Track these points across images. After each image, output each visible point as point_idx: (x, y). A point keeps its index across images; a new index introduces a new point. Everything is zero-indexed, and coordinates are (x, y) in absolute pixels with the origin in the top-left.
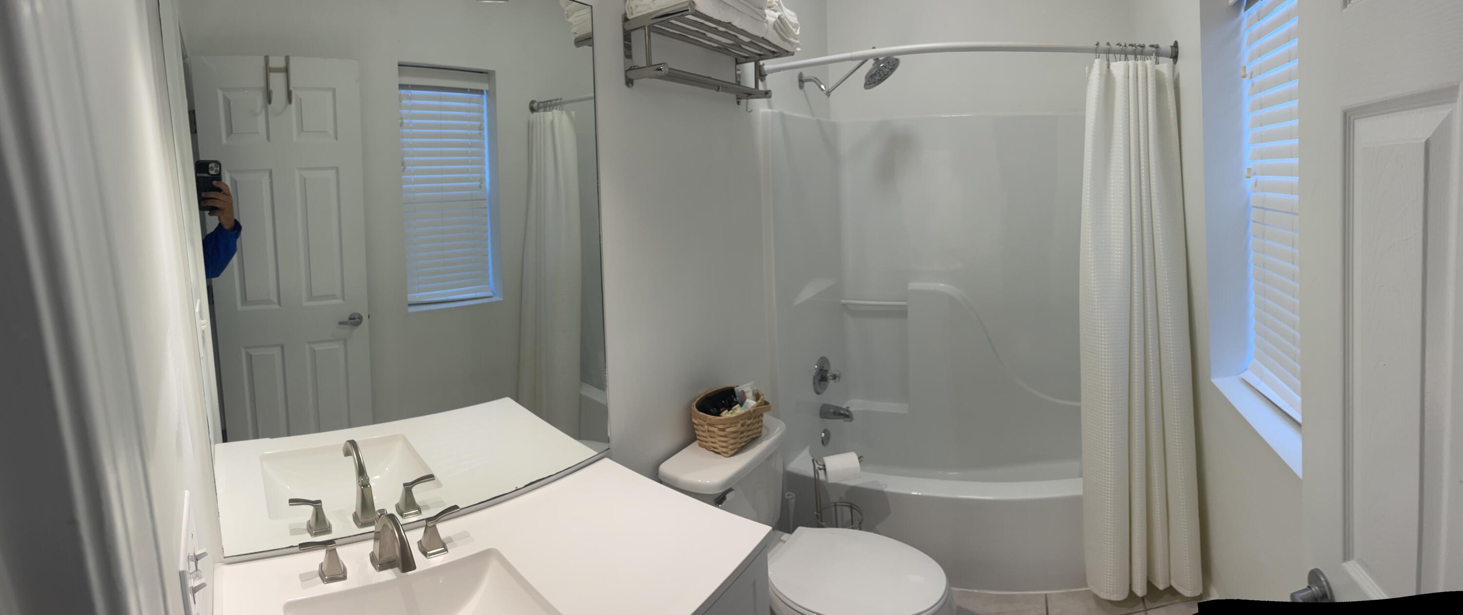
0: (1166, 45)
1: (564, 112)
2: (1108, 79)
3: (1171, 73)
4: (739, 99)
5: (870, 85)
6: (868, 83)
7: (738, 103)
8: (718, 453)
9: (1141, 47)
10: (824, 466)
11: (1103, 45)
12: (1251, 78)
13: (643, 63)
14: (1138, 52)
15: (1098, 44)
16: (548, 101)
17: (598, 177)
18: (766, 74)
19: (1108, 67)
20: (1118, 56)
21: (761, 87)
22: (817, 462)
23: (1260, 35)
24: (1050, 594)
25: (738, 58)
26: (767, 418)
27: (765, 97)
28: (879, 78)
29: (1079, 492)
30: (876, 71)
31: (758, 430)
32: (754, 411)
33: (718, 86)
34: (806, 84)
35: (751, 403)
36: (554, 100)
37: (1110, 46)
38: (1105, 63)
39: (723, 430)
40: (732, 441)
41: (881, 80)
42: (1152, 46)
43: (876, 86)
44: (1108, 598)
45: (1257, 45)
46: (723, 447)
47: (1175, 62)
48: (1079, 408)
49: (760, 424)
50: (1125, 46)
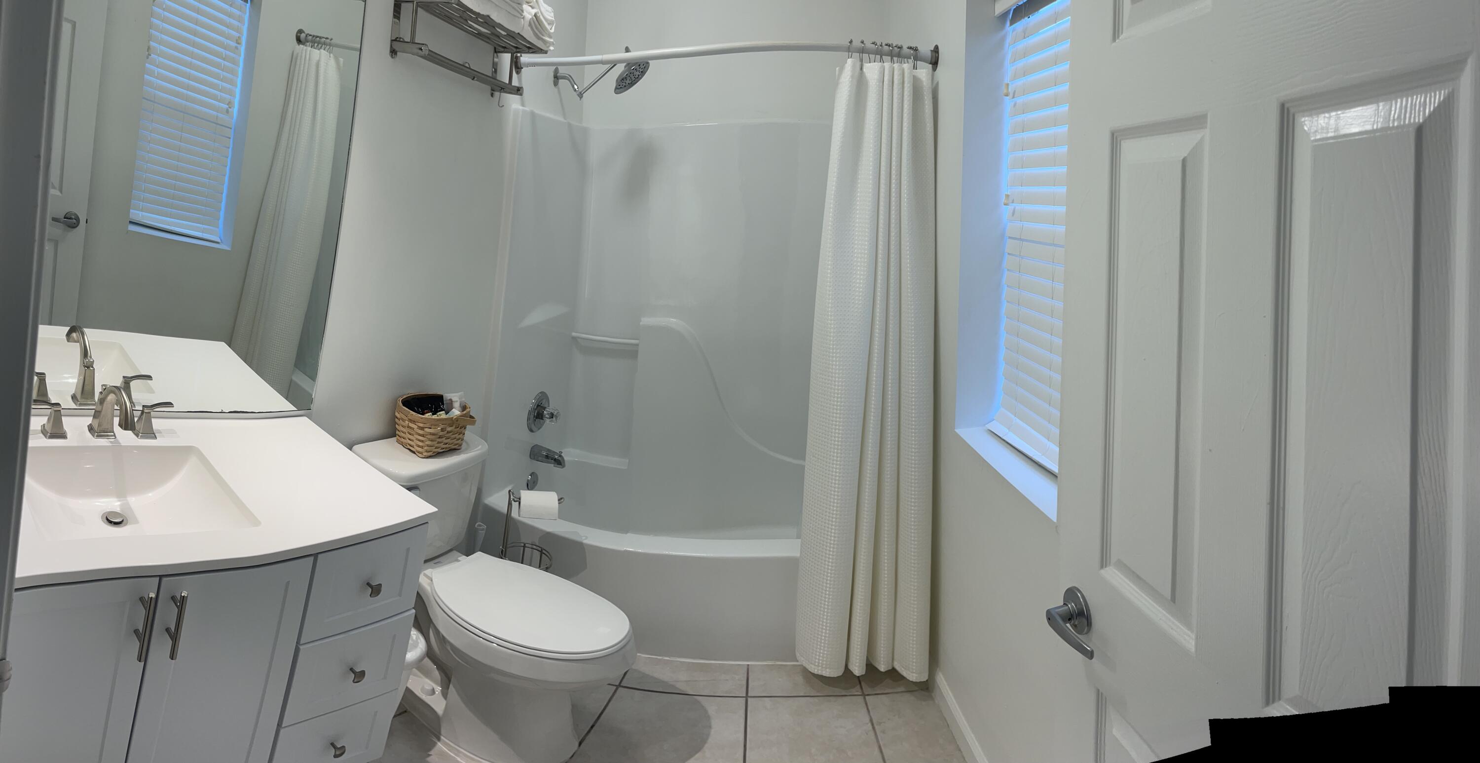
0: (926, 49)
1: (331, 55)
2: (860, 82)
3: (930, 81)
4: (493, 91)
5: (621, 90)
6: (620, 87)
7: (492, 95)
8: (414, 452)
9: (899, 48)
10: (520, 499)
11: (857, 43)
12: (1013, 97)
13: (408, 39)
14: (895, 53)
15: (851, 42)
16: (318, 37)
17: (349, 152)
18: (522, 67)
19: (861, 69)
20: (872, 56)
21: (515, 83)
22: (513, 494)
23: (1025, 54)
24: (752, 665)
25: (496, 47)
26: (470, 434)
27: (517, 94)
28: (630, 82)
29: (797, 554)
30: (627, 75)
31: (458, 442)
32: (457, 420)
33: (474, 75)
34: (560, 81)
35: (456, 412)
36: (323, 38)
37: (864, 44)
38: (858, 64)
39: (422, 429)
40: (429, 443)
41: (632, 84)
42: (910, 48)
43: (627, 89)
44: (820, 673)
45: (1021, 64)
46: (419, 446)
47: (934, 69)
48: (803, 467)
49: (461, 436)
50: (881, 45)
